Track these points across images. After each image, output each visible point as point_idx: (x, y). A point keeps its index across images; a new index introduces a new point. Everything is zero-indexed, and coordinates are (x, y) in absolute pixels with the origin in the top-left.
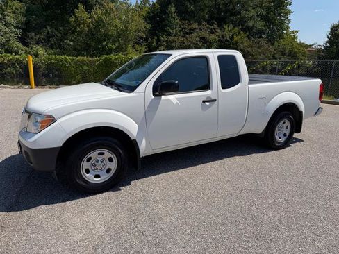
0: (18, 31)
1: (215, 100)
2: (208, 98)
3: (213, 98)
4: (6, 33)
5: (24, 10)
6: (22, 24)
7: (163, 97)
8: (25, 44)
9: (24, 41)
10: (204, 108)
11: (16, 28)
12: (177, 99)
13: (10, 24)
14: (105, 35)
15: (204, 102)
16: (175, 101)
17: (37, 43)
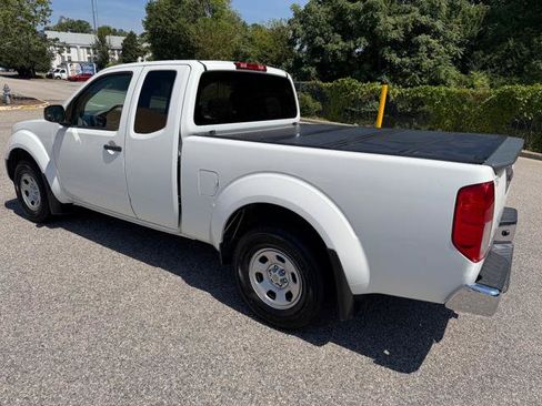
1: (120, 149)
2: (112, 142)
3: (118, 145)
4: (438, 54)
5: (482, 16)
6: (471, 38)
7: (70, 129)
8: (465, 70)
10: (108, 159)
11: (459, 45)
12: (79, 134)
15: (106, 147)
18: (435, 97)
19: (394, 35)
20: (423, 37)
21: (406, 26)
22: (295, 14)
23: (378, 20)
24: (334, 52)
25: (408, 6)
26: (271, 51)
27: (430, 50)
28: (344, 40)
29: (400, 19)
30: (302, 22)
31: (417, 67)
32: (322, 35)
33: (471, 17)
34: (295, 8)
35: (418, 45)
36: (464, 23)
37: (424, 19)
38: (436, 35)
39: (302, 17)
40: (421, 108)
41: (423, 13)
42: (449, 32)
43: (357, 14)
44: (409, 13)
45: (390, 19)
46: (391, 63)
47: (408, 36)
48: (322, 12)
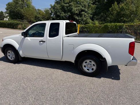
0: (91, 16)
1: (45, 42)
2: (42, 40)
4: (87, 16)
5: (95, 8)
6: (93, 13)
8: (93, 20)
9: (92, 19)
10: (40, 44)
11: (91, 14)
12: (30, 39)
13: (89, 13)
14: (123, 14)
15: (40, 41)
16: (29, 40)
17: (97, 20)
18: (90, 27)
19: (76, 12)
20: (83, 13)
21: (79, 10)
22: (51, 7)
23: (72, 8)
24: (62, 16)
25: (79, 5)
26: (45, 16)
27: (85, 16)
28: (65, 13)
29: (77, 8)
30: (53, 9)
31: (82, 20)
32: (59, 12)
33: (93, 8)
34: (51, 5)
35: (82, 14)
36: (92, 9)
37: (83, 8)
38: (86, 12)
39: (53, 7)
40: (84, 30)
41: (83, 7)
42: (89, 11)
43: (67, 7)
44: (79, 7)
45: (75, 8)
46: (76, 19)
47: (80, 12)
48: (58, 6)
